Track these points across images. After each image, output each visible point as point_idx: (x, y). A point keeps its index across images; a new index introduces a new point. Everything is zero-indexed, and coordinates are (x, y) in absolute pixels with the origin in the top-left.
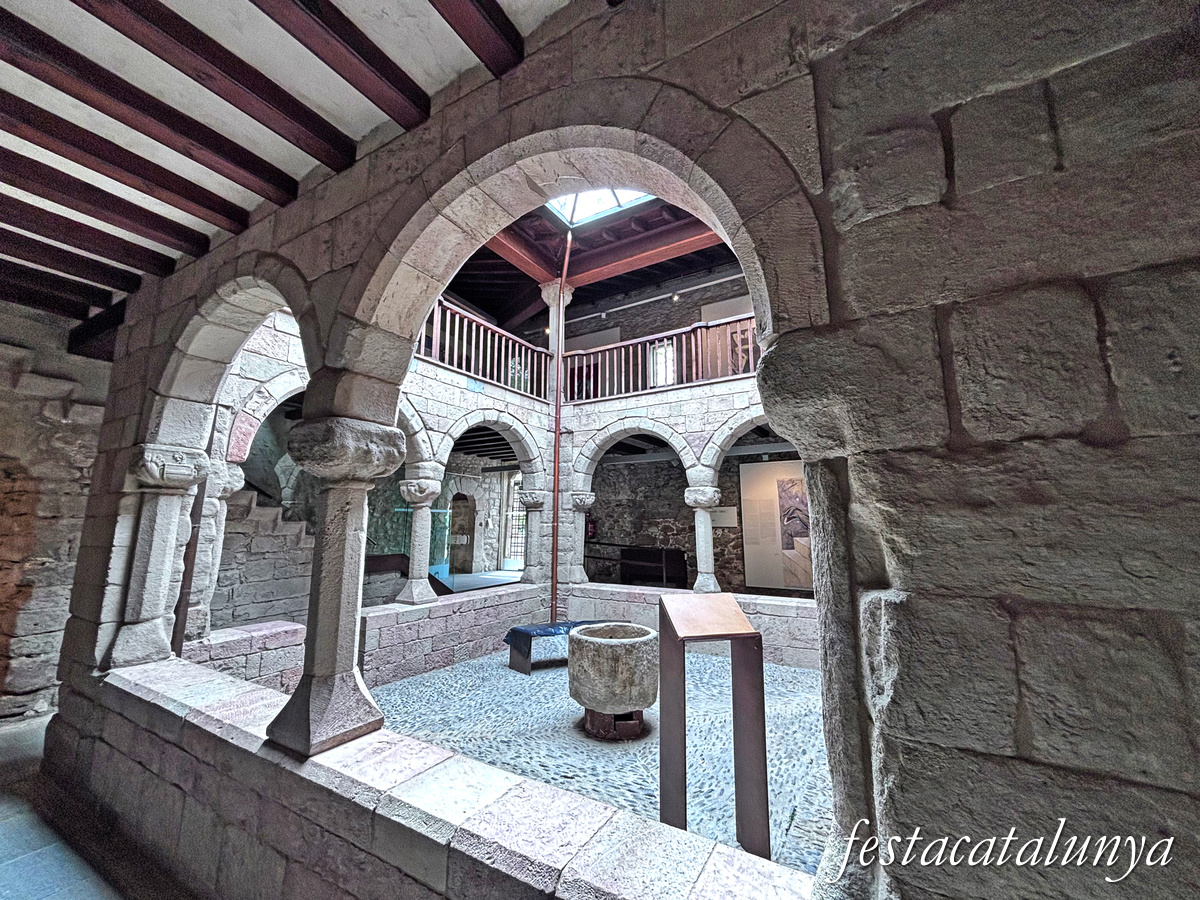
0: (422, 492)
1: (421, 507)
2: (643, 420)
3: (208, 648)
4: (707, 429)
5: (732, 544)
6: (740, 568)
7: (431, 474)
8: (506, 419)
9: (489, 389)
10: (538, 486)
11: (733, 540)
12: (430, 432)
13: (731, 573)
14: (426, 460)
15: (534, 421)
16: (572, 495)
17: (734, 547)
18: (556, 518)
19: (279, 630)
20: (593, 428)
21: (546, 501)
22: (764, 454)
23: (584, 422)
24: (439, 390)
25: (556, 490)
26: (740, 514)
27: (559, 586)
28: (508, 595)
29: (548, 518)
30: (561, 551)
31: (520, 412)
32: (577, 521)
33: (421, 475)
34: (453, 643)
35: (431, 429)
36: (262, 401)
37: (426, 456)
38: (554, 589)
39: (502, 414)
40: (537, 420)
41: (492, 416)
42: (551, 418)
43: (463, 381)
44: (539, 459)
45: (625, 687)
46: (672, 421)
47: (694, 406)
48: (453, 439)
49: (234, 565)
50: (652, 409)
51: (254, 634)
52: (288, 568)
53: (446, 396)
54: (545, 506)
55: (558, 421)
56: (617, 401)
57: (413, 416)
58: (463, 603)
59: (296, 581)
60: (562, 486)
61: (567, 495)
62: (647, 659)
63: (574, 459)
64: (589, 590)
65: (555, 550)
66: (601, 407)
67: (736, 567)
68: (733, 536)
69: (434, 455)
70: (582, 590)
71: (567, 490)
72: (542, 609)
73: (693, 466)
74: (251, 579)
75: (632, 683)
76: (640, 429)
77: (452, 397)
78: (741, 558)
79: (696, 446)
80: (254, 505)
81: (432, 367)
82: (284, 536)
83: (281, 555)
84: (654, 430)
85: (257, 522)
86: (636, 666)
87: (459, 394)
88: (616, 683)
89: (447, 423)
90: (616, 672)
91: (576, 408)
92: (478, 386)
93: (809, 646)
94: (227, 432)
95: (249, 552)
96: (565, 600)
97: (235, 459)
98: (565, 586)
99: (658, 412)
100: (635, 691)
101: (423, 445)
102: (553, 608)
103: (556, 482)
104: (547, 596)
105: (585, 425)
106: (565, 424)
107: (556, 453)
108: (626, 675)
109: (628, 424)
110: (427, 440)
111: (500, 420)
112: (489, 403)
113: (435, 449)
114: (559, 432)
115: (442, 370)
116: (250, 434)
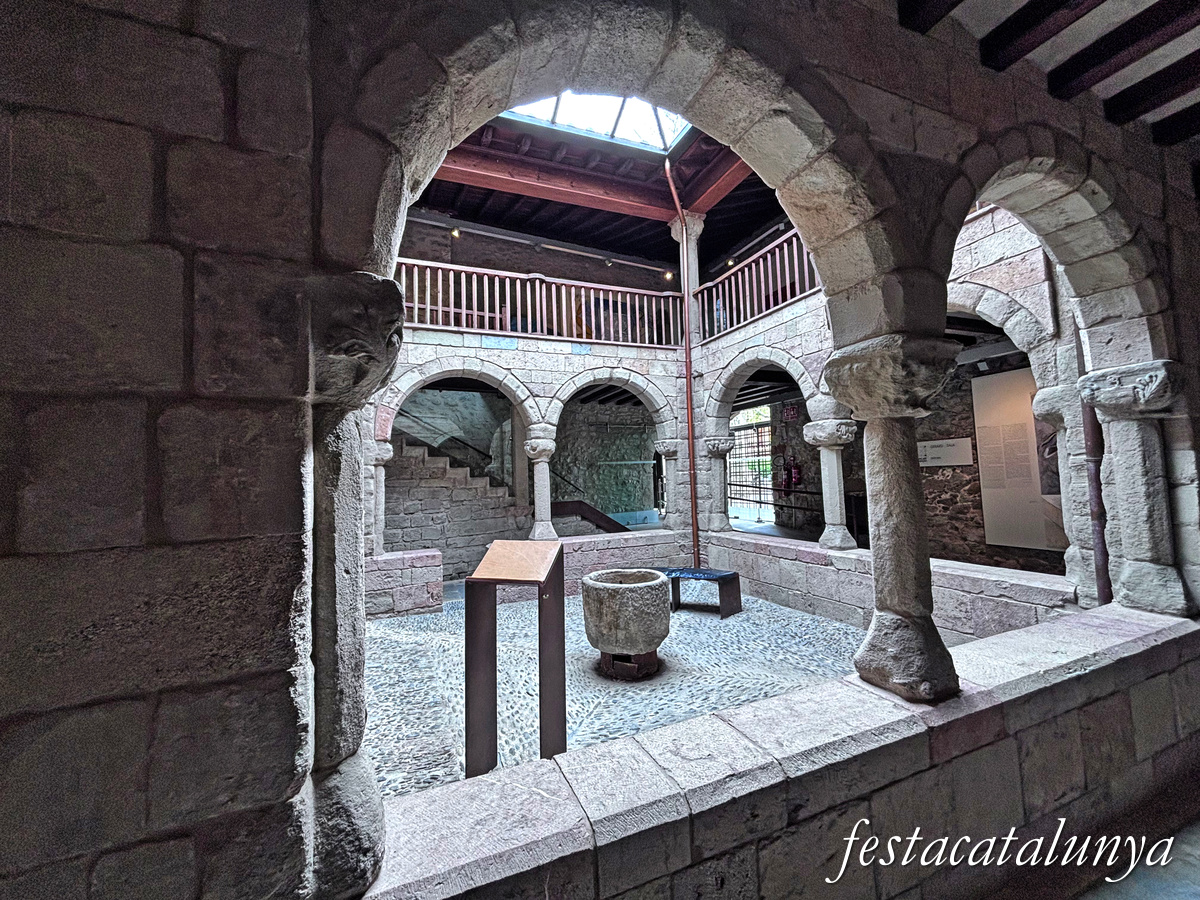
0: (534, 450)
1: (538, 463)
2: (761, 348)
3: (376, 562)
4: (825, 346)
5: (967, 488)
6: (978, 518)
7: (541, 434)
8: (620, 374)
9: (597, 349)
10: (668, 435)
11: (968, 482)
12: (537, 399)
13: (967, 526)
14: (535, 423)
15: (658, 370)
16: (706, 441)
17: (970, 492)
18: (693, 466)
19: (422, 554)
20: (718, 367)
21: (679, 449)
22: (980, 361)
23: (711, 362)
24: (542, 360)
25: (692, 438)
26: (974, 447)
27: (700, 533)
28: (636, 539)
29: (683, 466)
30: (702, 498)
31: (637, 364)
32: (713, 468)
33: (533, 436)
34: (575, 577)
35: (538, 396)
36: (392, 395)
37: (535, 419)
38: (696, 537)
39: (615, 370)
40: (661, 369)
41: (604, 374)
42: (679, 364)
43: (567, 348)
44: (668, 407)
45: (611, 629)
46: (788, 344)
47: (809, 320)
48: (562, 401)
49: (442, 510)
50: (768, 334)
51: (405, 556)
52: (481, 512)
53: (548, 364)
54: (679, 454)
55: (689, 364)
56: (737, 332)
57: (518, 387)
58: (584, 543)
59: (489, 521)
60: (697, 434)
61: (702, 440)
62: (633, 606)
63: (706, 402)
64: (723, 539)
65: (694, 497)
66: (722, 343)
67: (972, 519)
68: (968, 478)
69: (543, 418)
70: (718, 539)
71: (701, 437)
72: (683, 555)
73: (812, 395)
74: (456, 519)
75: (617, 627)
76: (760, 361)
77: (556, 364)
78: (979, 506)
79: (814, 371)
80: (448, 467)
81: (533, 341)
82: (476, 489)
83: (475, 502)
84: (772, 358)
85: (455, 479)
86: (619, 610)
87: (563, 360)
88: (602, 624)
89: (553, 388)
90: (602, 614)
91: (704, 347)
92: (584, 349)
93: (950, 625)
94: (373, 421)
95: (451, 501)
96: (706, 547)
97: (380, 438)
98: (705, 533)
99: (775, 336)
100: (621, 635)
101: (530, 411)
102: (697, 555)
103: (692, 428)
104: (689, 542)
105: (712, 365)
106: (697, 367)
107: (690, 399)
108: (610, 618)
109: (748, 357)
110: (534, 405)
111: (614, 376)
112: (599, 362)
113: (543, 412)
114: (691, 377)
115: (543, 342)
116: (388, 420)
